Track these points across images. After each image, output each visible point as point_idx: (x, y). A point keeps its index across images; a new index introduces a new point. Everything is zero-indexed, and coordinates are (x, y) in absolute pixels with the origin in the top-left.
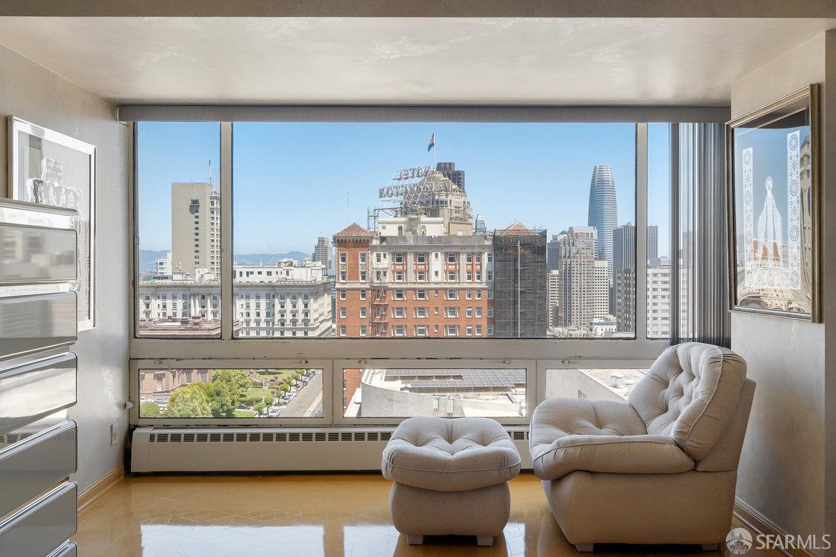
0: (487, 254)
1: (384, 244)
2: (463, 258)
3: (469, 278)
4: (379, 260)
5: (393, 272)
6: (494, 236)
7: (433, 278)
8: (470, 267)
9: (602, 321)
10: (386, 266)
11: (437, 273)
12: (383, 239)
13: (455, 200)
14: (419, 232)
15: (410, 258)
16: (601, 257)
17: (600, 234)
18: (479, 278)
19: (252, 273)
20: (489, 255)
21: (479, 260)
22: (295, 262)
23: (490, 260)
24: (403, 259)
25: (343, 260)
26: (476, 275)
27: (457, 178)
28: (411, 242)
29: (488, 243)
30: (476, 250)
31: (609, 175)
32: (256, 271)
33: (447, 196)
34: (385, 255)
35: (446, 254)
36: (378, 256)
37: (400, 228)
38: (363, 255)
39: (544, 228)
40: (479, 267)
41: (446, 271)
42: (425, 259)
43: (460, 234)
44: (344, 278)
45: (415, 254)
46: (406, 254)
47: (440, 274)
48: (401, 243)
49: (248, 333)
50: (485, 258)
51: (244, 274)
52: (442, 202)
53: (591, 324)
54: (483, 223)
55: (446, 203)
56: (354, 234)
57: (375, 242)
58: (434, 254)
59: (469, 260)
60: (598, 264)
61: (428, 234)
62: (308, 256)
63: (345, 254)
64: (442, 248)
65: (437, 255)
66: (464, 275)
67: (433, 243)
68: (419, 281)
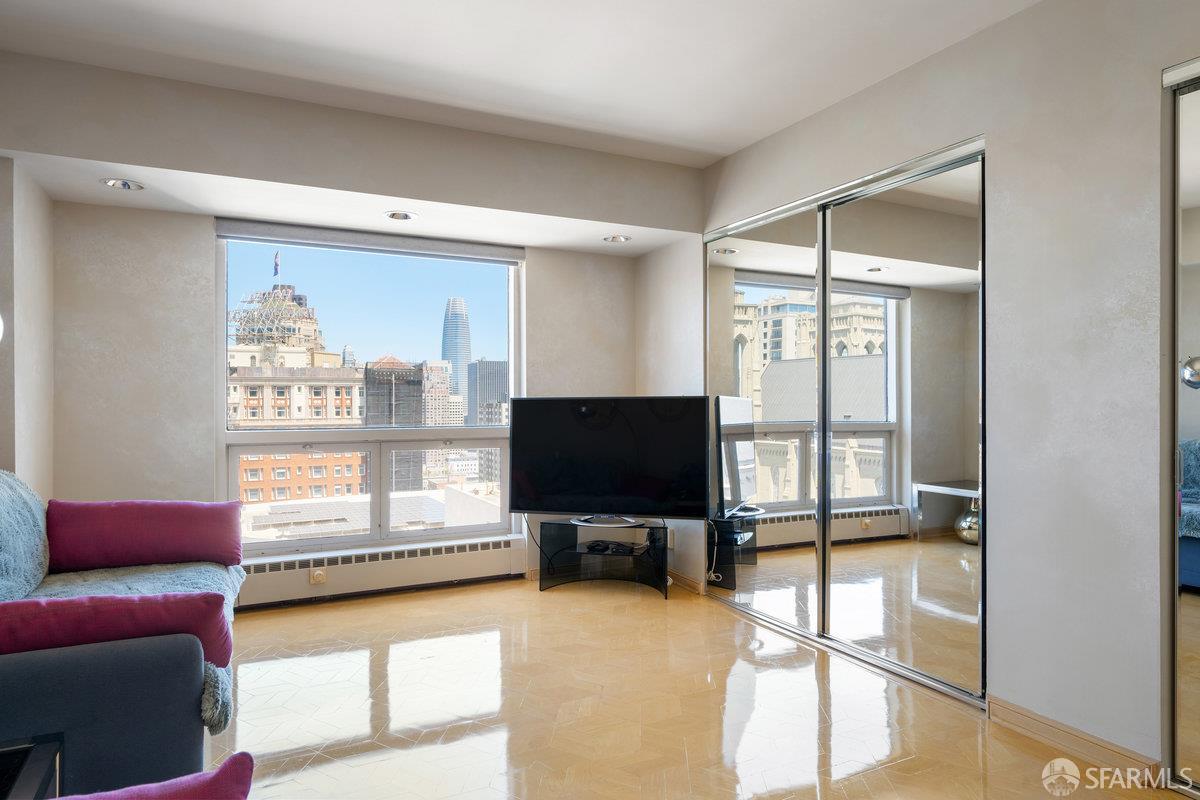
0: (357, 387)
1: (235, 375)
2: (331, 392)
3: (338, 413)
5: (246, 407)
6: (366, 368)
7: (295, 414)
8: (338, 401)
9: (458, 457)
10: (236, 400)
11: (299, 409)
12: (233, 370)
13: (306, 328)
14: (277, 361)
15: (268, 394)
16: (455, 392)
17: (455, 369)
18: (349, 413)
20: (360, 388)
21: (348, 393)
23: (361, 394)
24: (259, 395)
26: (345, 410)
28: (268, 373)
29: (361, 375)
30: (348, 384)
31: (462, 308)
33: (295, 322)
34: (235, 388)
35: (311, 387)
37: (253, 358)
39: (419, 362)
40: (349, 401)
41: (310, 407)
42: (286, 394)
43: (326, 365)
45: (274, 387)
46: (261, 387)
47: (303, 409)
48: (256, 375)
50: (356, 392)
52: (289, 330)
53: (447, 460)
54: (351, 354)
55: (294, 330)
58: (296, 387)
59: (338, 394)
60: (453, 398)
61: (288, 365)
64: (306, 381)
65: (299, 389)
66: (332, 411)
67: (295, 375)
68: (277, 418)
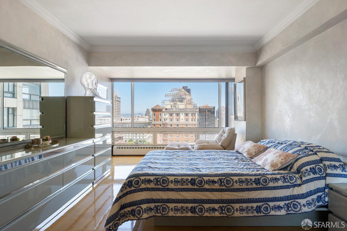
2: (190, 115)
3: (192, 121)
4: (165, 115)
5: (169, 119)
6: (199, 108)
7: (181, 121)
8: (192, 117)
10: (167, 117)
12: (166, 109)
13: (188, 97)
14: (177, 107)
15: (174, 115)
18: (195, 121)
19: (127, 119)
20: (198, 114)
21: (195, 115)
22: (140, 116)
24: (172, 115)
25: (154, 115)
26: (194, 120)
27: (189, 91)
28: (175, 110)
29: (198, 110)
30: (195, 112)
32: (128, 119)
33: (185, 96)
34: (167, 114)
35: (185, 113)
36: (165, 114)
37: (171, 106)
38: (160, 114)
39: (214, 106)
40: (195, 117)
41: (185, 119)
42: (179, 115)
43: (189, 108)
44: (154, 121)
45: (176, 114)
46: (173, 113)
47: (183, 119)
48: (172, 110)
49: (126, 137)
50: (197, 115)
51: (125, 120)
52: (184, 98)
54: (196, 104)
56: (158, 108)
57: (164, 110)
58: (181, 114)
59: (192, 115)
61: (180, 108)
62: (143, 114)
63: (155, 114)
64: (184, 112)
65: (182, 114)
66: (190, 120)
67: (182, 110)
68: (177, 122)
